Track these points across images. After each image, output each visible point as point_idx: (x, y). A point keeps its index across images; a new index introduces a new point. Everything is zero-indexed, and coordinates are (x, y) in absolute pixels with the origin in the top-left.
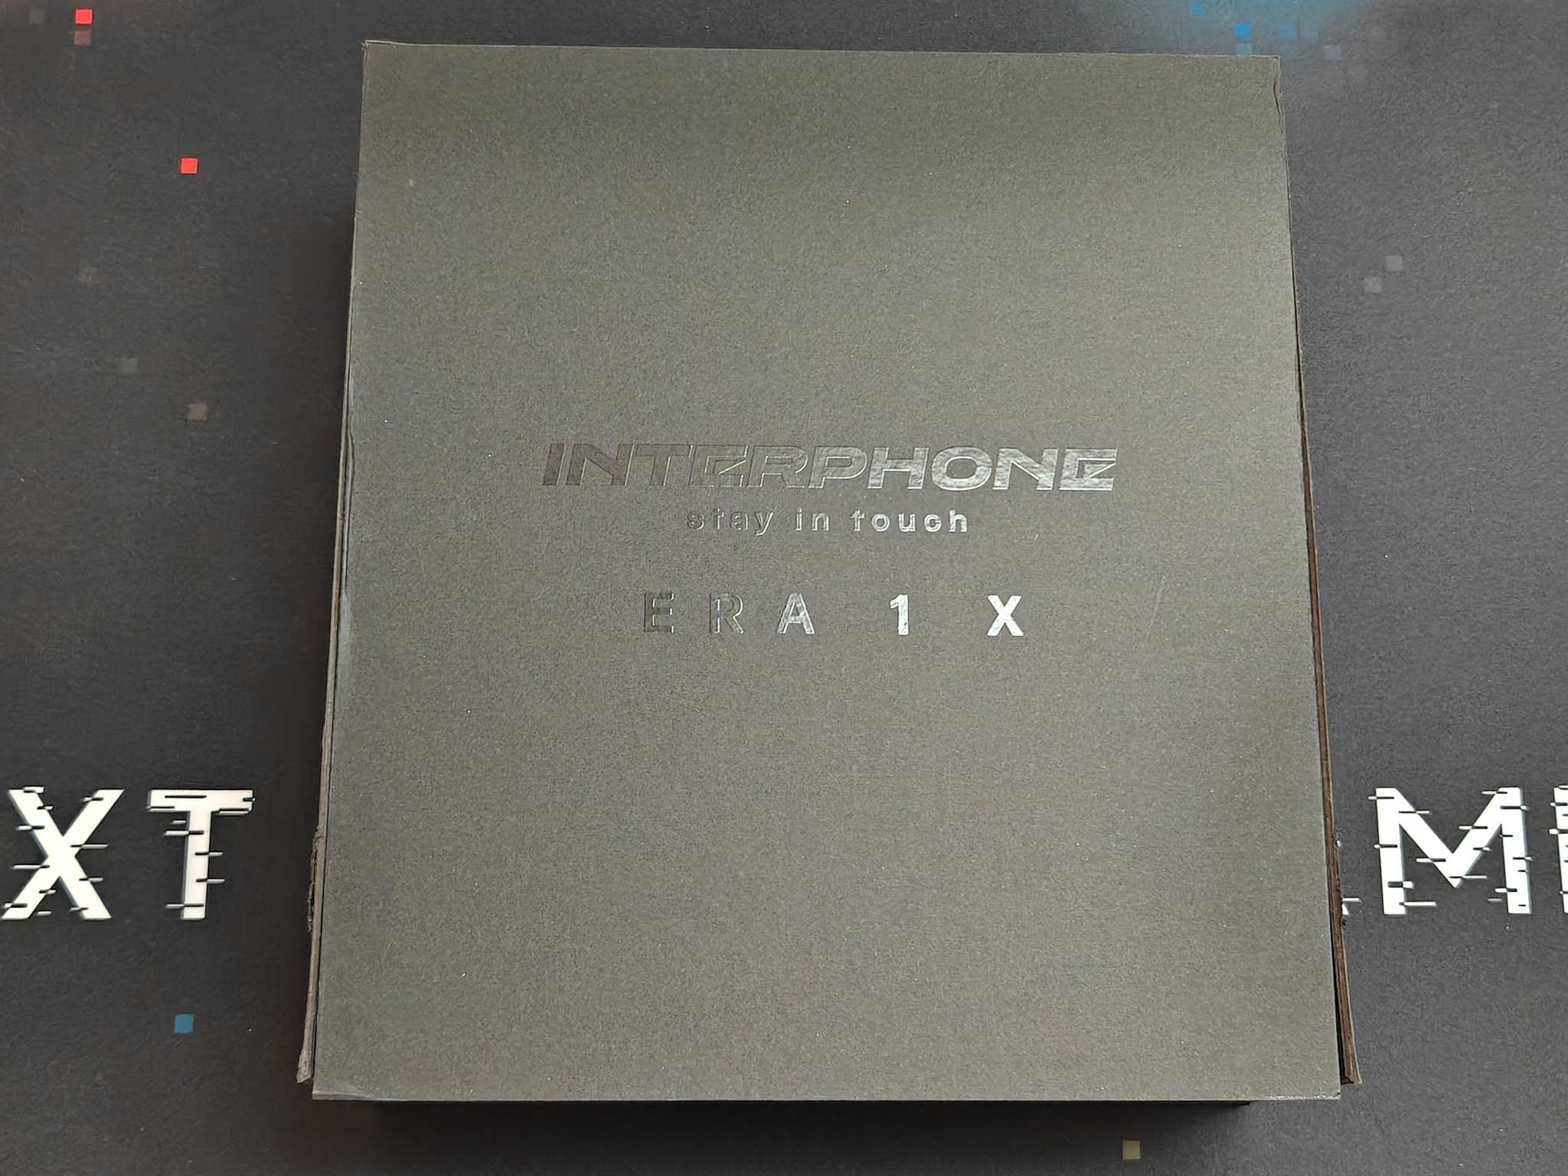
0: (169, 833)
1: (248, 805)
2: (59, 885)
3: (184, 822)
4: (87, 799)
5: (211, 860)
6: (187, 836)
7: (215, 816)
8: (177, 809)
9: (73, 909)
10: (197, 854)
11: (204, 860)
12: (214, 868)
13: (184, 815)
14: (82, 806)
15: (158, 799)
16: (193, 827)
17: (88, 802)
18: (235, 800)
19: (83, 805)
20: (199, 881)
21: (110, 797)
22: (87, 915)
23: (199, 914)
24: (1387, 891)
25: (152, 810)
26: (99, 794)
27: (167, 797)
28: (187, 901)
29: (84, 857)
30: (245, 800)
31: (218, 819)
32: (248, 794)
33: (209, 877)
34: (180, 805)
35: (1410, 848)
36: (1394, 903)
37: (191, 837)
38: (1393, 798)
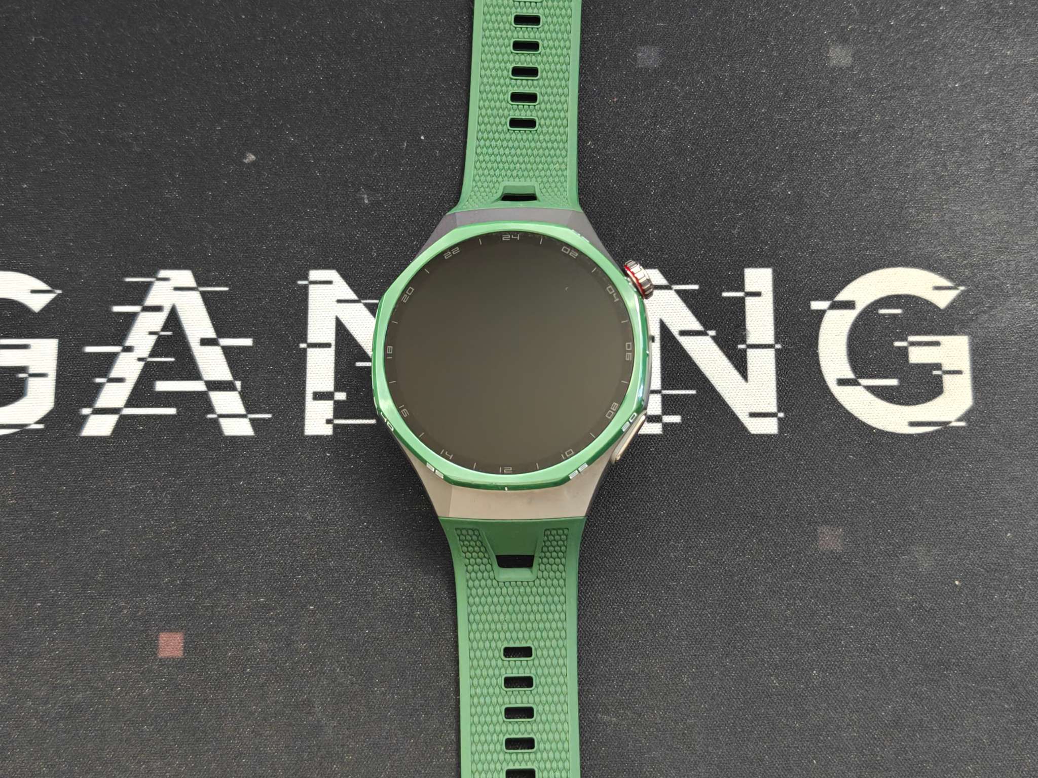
24: (311, 404)
35: (347, 346)
36: (318, 420)
38: (330, 282)
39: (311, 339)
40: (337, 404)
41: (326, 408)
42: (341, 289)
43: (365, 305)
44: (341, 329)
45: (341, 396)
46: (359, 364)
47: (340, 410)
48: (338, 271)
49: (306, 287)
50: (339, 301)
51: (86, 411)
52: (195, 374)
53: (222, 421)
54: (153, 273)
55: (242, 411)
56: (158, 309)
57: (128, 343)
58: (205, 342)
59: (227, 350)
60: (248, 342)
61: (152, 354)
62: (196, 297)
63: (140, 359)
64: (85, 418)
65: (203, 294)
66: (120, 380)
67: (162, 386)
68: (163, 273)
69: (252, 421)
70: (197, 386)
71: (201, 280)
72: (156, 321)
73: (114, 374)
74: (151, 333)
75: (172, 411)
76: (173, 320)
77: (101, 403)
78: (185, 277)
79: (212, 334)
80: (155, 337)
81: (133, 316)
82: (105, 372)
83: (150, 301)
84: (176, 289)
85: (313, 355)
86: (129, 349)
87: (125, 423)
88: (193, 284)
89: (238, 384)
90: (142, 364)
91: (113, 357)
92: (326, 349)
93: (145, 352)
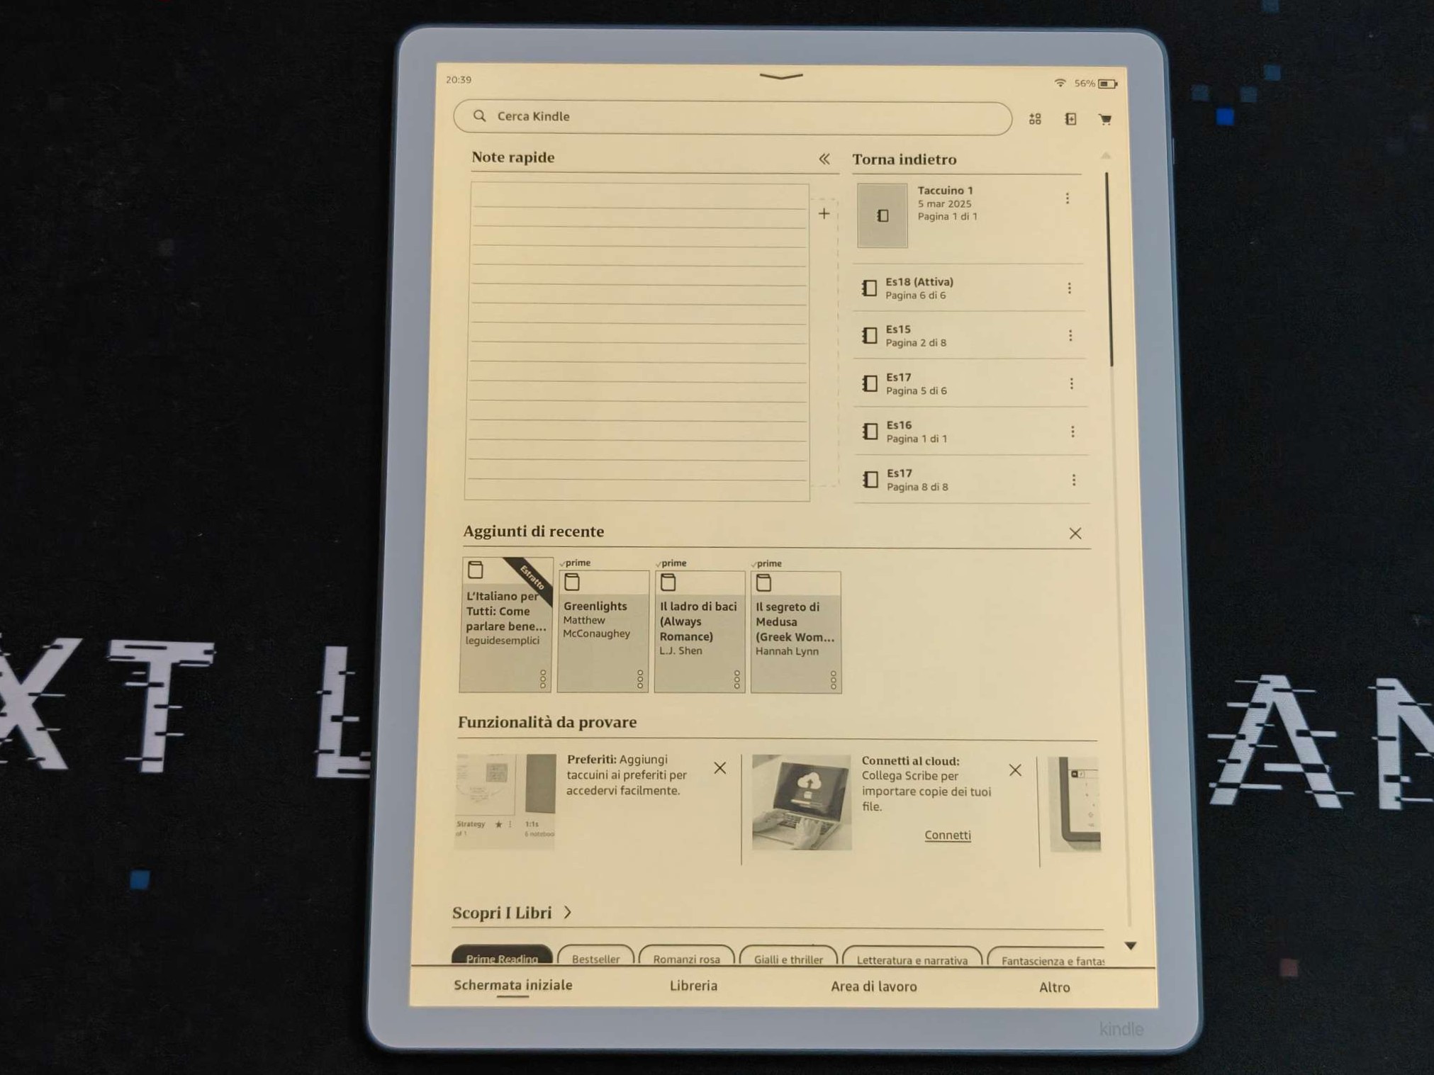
0: (128, 684)
1: (210, 658)
2: (16, 733)
3: (143, 673)
4: (46, 647)
5: (171, 713)
6: (146, 688)
7: (175, 667)
8: (137, 659)
9: (30, 759)
10: (157, 706)
11: (164, 712)
12: (174, 721)
13: (145, 666)
14: (39, 654)
15: (118, 648)
16: (152, 679)
17: (46, 649)
18: (196, 652)
19: (43, 652)
20: (158, 734)
21: (70, 645)
22: (45, 765)
23: (157, 768)
24: (1383, 785)
25: (112, 660)
26: (58, 641)
27: (128, 647)
28: (146, 754)
29: (42, 706)
30: (207, 652)
31: (180, 672)
32: (210, 646)
33: (168, 731)
34: (140, 656)
35: (1409, 740)
36: (1389, 797)
37: (151, 691)
38: (1392, 688)
39: (1381, 733)
40: (1404, 785)
41: (1395, 789)
42: (1402, 694)
43: (1423, 708)
44: (1404, 727)
45: (1406, 779)
46: (1418, 754)
47: (1407, 790)
48: (1400, 678)
49: (1375, 691)
50: (1402, 704)
51: (1212, 785)
52: (1293, 758)
53: (1318, 796)
54: (1258, 678)
55: (1331, 788)
56: (1263, 705)
57: (1242, 732)
58: (1301, 733)
59: (1318, 741)
60: (1332, 734)
61: (1262, 740)
62: (1291, 696)
63: (1251, 746)
64: (1212, 790)
65: (1296, 694)
66: (1238, 761)
67: (1270, 767)
68: (1264, 677)
69: (1340, 797)
70: (1297, 768)
71: (1295, 683)
72: (1261, 715)
73: (1232, 756)
74: (1259, 725)
75: (1278, 787)
76: (1275, 715)
77: (1224, 779)
78: (1282, 681)
79: (1305, 727)
80: (1260, 729)
81: (1244, 711)
82: (1226, 756)
83: (1257, 699)
84: (1276, 690)
85: (1382, 745)
86: (1243, 737)
87: (1243, 795)
88: (1287, 686)
89: (1327, 767)
90: (1252, 750)
91: (1230, 743)
92: (1392, 742)
93: (1255, 741)
